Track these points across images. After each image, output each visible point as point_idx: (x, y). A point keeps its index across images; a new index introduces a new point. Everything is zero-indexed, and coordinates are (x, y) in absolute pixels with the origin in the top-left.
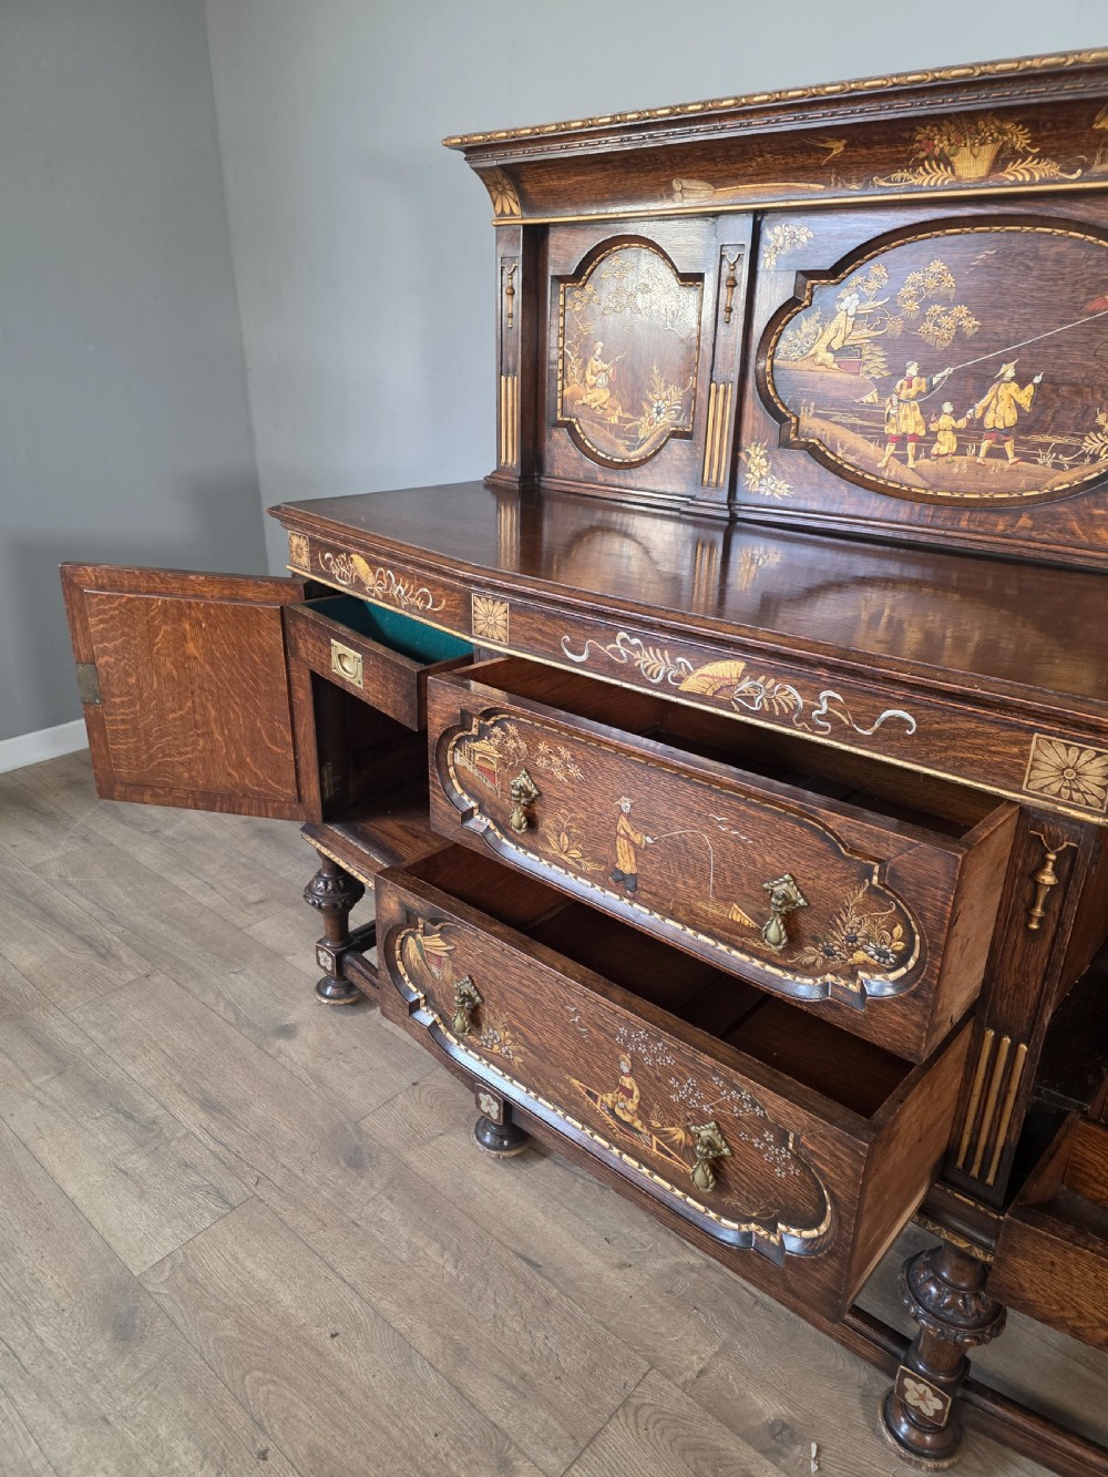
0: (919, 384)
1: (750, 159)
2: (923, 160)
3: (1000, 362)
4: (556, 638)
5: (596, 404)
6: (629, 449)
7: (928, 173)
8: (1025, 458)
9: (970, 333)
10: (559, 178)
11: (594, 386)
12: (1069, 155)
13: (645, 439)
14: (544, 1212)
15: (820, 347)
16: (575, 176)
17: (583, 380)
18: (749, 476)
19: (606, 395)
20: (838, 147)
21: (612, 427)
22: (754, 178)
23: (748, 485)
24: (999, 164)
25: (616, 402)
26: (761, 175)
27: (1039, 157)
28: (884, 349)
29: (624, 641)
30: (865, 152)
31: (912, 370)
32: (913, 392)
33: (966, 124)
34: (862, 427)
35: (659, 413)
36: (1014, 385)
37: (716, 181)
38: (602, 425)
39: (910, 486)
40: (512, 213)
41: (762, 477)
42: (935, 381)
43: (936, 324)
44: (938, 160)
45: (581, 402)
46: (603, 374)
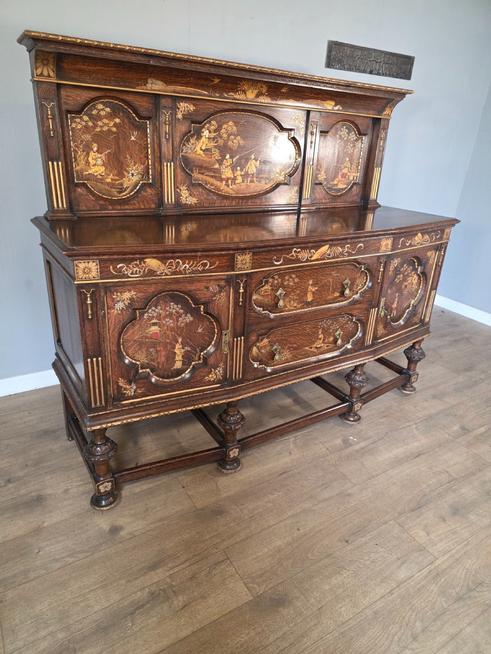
0: (230, 161)
1: (184, 78)
2: (239, 90)
3: (251, 153)
4: (271, 259)
5: (98, 173)
6: (121, 192)
7: (239, 95)
8: (260, 182)
9: (242, 145)
10: (88, 65)
11: (95, 165)
12: (273, 97)
13: (127, 188)
14: (264, 465)
15: (198, 148)
16: (99, 66)
17: (87, 162)
18: (181, 197)
19: (103, 169)
20: (217, 81)
21: (108, 184)
22: (183, 85)
23: (181, 201)
24: (257, 96)
25: (109, 173)
26: (187, 84)
27: (267, 96)
28: (219, 150)
29: (295, 251)
30: (224, 84)
31: (228, 156)
32: (229, 164)
33: (254, 83)
34: (215, 176)
35: (133, 175)
36: (254, 161)
37: (167, 82)
38: (102, 183)
39: (232, 194)
40: (49, 76)
41: (187, 197)
42: (234, 160)
43: (233, 142)
44: (243, 91)
45: (87, 173)
46: (100, 159)
